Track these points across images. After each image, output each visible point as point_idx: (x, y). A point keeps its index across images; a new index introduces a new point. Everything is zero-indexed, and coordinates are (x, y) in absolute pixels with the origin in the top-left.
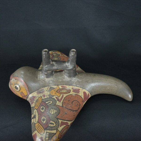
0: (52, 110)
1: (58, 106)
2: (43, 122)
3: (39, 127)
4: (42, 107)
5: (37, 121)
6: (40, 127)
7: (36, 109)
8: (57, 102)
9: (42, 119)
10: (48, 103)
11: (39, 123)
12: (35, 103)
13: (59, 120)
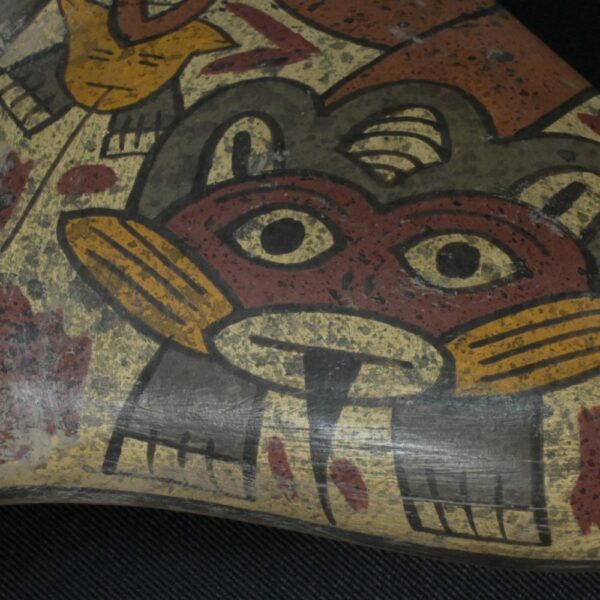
0: (375, 143)
1: (358, 84)
2: (478, 279)
3: (528, 338)
4: (251, 243)
5: (413, 347)
6: (532, 327)
7: (212, 331)
8: (289, 71)
9: (436, 277)
10: (239, 166)
11: (475, 323)
12: (102, 326)
13: (552, 128)
